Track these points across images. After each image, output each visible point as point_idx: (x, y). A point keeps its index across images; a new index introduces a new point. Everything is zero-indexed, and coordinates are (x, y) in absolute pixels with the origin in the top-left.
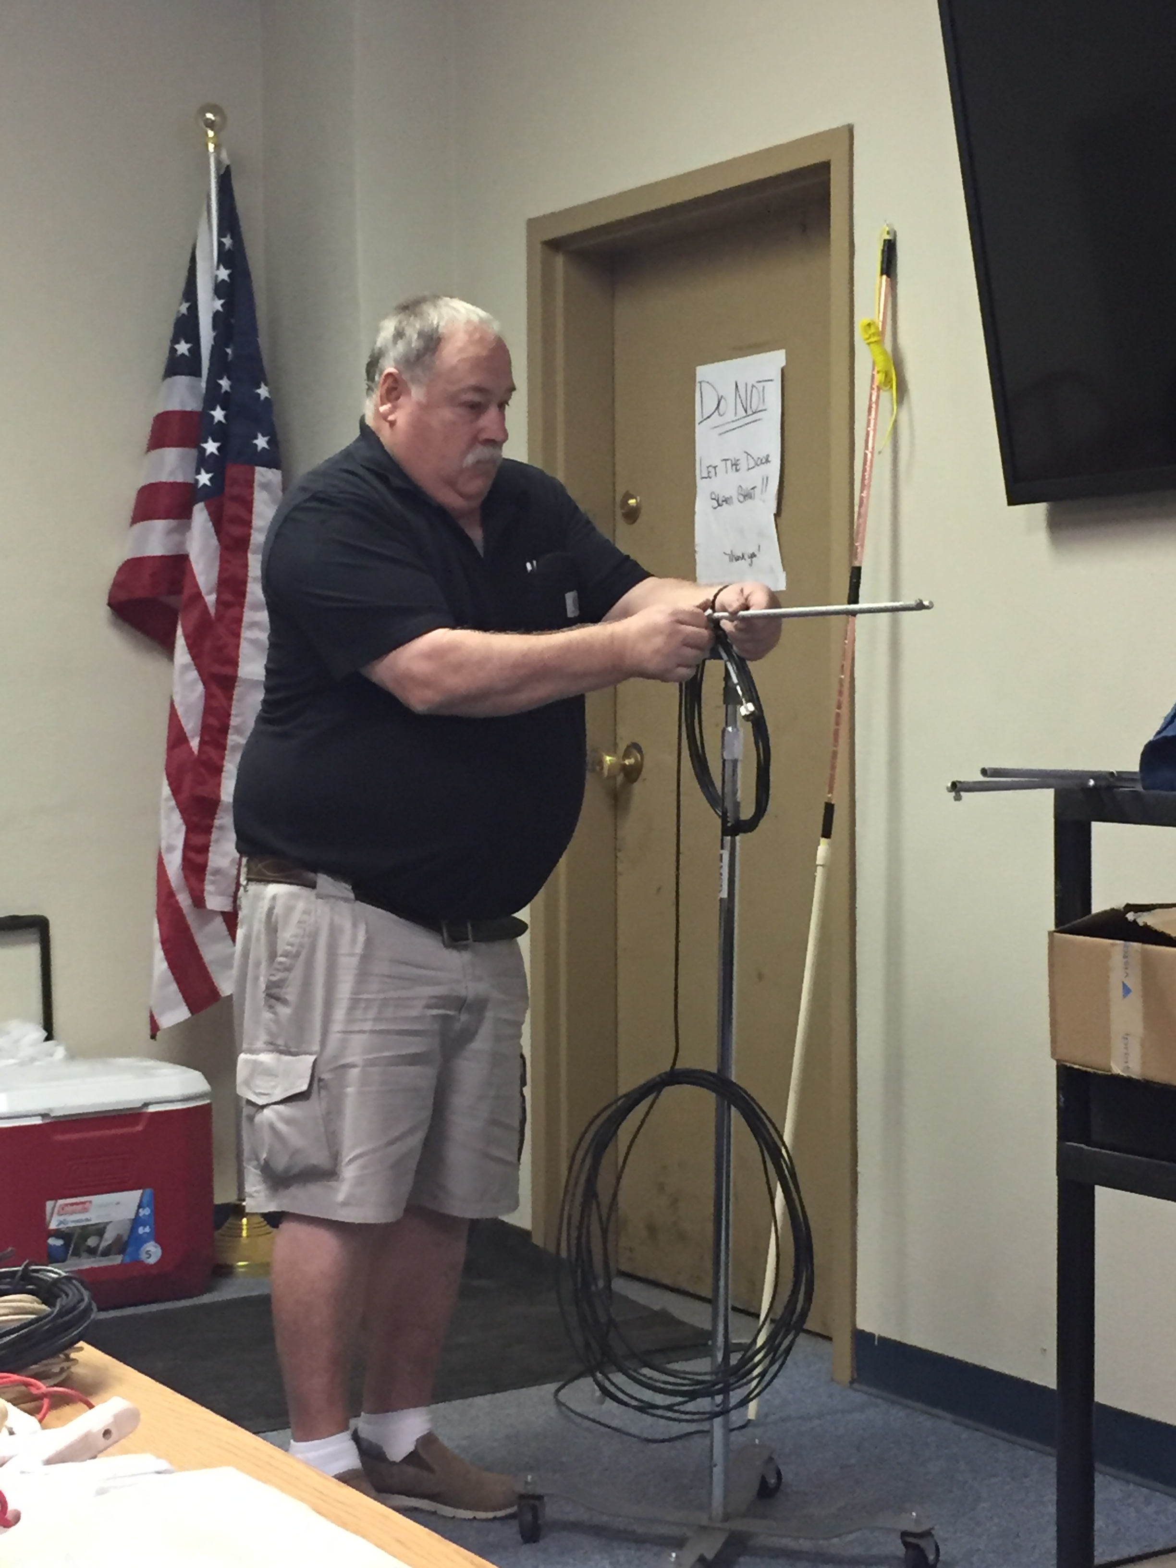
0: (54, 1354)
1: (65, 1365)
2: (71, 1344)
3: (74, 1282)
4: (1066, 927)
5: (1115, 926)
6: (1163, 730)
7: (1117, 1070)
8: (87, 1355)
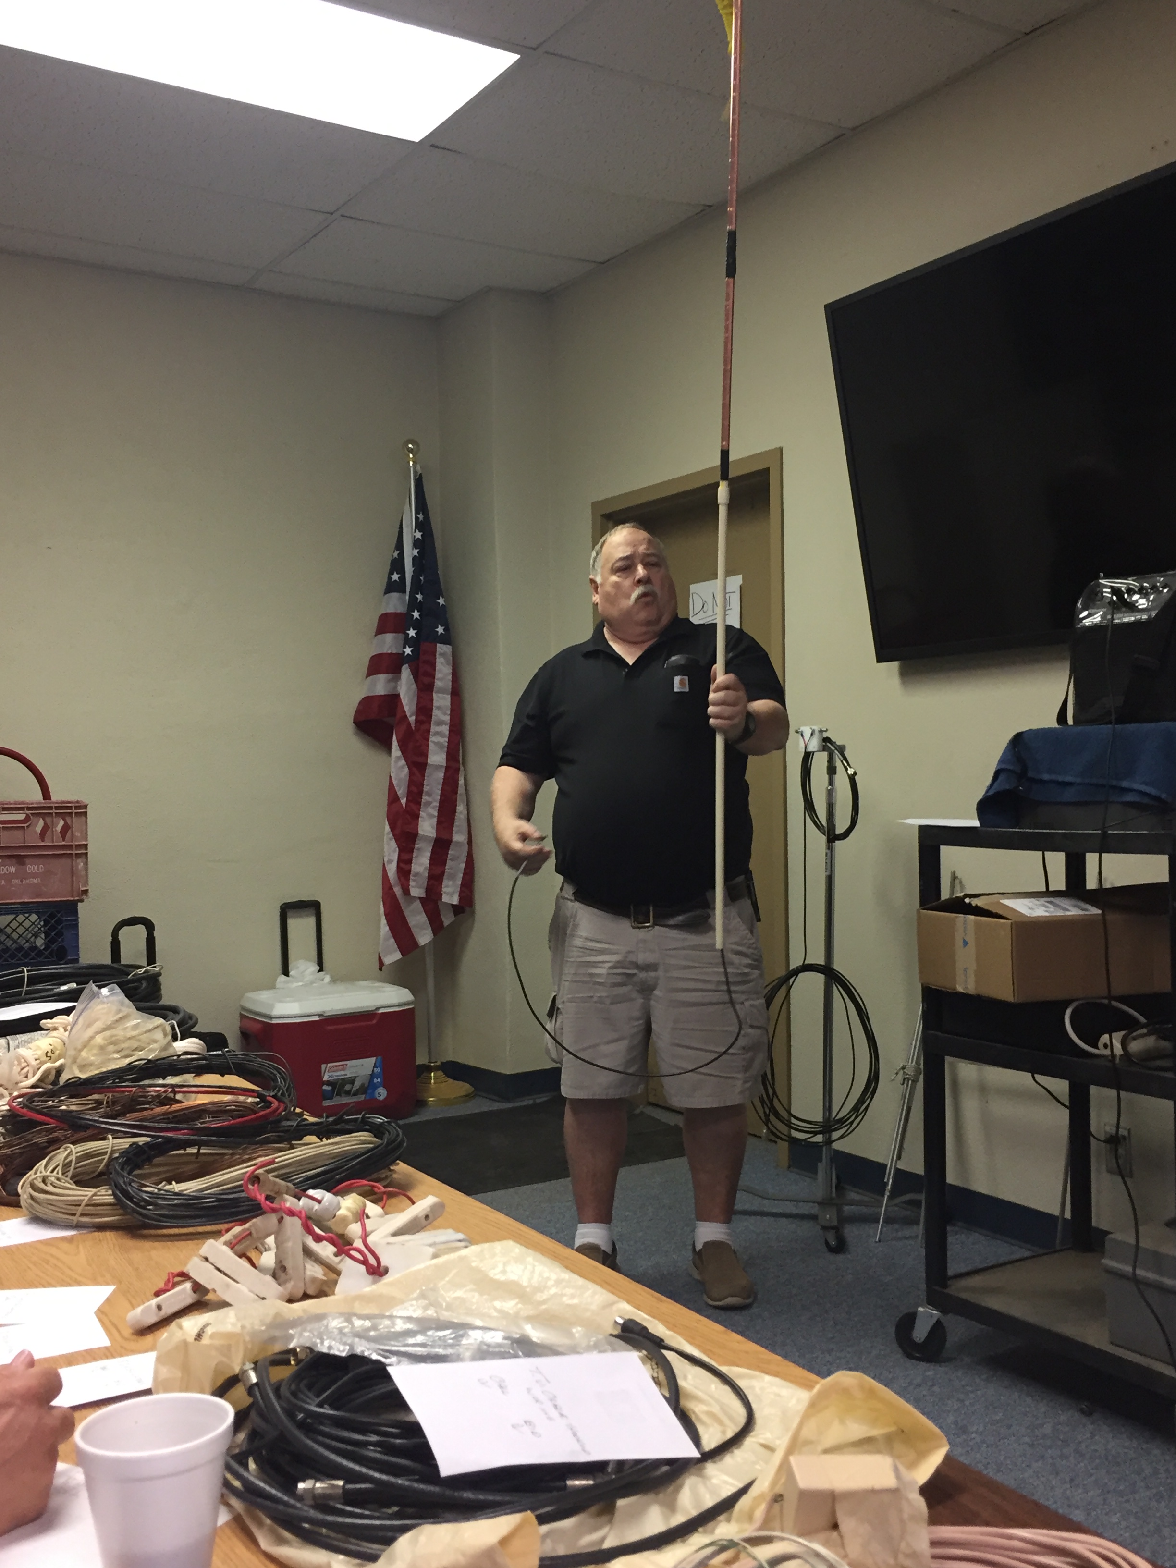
0: (384, 1168)
1: (389, 1173)
2: (393, 1162)
3: (394, 1124)
4: (928, 906)
5: (959, 906)
6: (987, 792)
7: (960, 989)
8: (402, 1168)
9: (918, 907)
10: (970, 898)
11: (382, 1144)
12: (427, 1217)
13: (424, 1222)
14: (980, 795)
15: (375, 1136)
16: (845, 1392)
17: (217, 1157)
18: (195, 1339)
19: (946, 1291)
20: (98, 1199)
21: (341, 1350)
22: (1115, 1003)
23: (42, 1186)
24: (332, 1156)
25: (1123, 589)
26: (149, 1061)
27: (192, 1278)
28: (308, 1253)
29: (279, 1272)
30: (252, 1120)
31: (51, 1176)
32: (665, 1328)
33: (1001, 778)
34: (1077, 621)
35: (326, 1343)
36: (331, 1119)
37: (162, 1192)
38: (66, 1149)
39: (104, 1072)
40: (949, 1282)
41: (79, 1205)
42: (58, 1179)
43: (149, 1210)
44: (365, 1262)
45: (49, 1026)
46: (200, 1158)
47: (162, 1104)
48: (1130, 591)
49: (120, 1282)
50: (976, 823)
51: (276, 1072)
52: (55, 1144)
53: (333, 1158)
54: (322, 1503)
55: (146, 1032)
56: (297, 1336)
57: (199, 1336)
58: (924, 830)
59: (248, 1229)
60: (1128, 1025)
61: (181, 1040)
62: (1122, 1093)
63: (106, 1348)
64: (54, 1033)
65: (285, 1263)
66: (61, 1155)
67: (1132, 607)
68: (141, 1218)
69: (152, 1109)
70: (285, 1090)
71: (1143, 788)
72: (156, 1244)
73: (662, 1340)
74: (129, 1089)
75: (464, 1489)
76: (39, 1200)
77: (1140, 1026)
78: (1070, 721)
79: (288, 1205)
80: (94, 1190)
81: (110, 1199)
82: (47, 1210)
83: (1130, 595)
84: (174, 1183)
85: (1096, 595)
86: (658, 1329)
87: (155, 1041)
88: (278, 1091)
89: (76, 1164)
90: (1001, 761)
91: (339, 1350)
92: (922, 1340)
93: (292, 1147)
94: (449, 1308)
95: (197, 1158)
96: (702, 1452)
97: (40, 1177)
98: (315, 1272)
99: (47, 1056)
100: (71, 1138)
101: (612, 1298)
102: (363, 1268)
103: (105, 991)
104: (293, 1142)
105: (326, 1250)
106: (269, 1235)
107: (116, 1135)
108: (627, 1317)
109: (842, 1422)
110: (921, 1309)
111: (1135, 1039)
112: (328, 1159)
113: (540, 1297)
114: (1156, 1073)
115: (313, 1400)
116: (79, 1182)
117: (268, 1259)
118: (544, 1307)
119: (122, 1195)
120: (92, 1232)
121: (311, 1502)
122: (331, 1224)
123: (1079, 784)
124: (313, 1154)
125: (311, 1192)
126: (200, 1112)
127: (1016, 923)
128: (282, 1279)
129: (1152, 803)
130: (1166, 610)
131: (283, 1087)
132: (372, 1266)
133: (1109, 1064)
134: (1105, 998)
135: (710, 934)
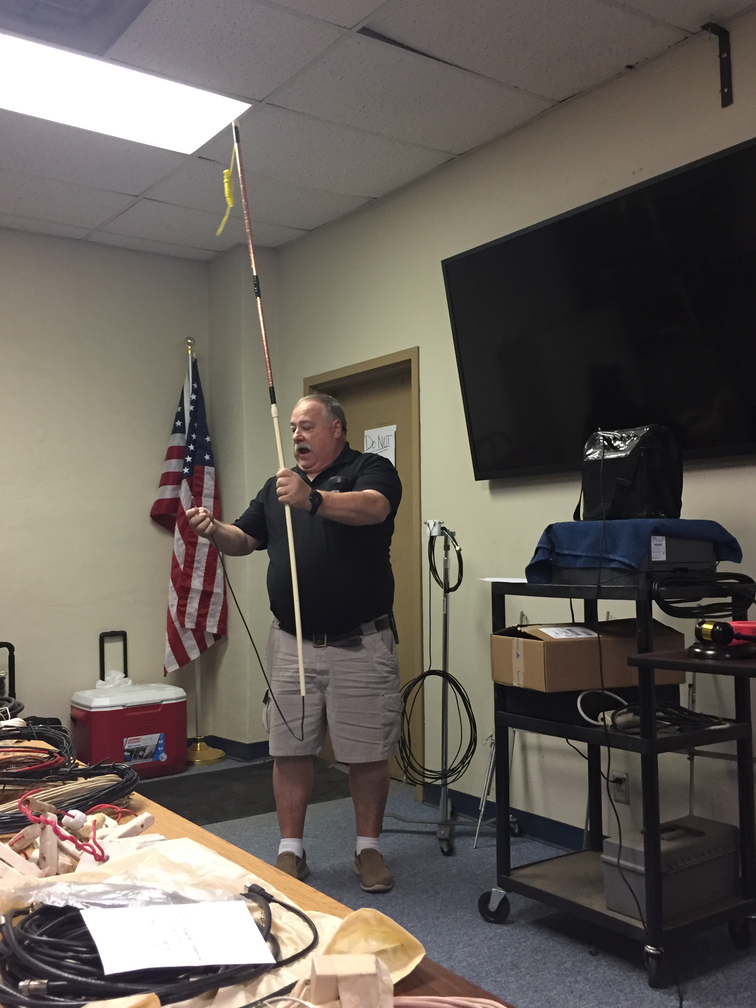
0: (124, 797)
1: (128, 800)
2: (130, 793)
3: (132, 769)
4: (496, 632)
5: (514, 632)
6: (531, 561)
7: (515, 684)
8: (136, 797)
9: (492, 633)
10: (521, 627)
11: (122, 782)
12: (142, 826)
13: (140, 829)
14: (527, 563)
15: (120, 777)
16: (366, 921)
19: (509, 877)
21: (60, 904)
22: (606, 692)
24: (89, 789)
25: (611, 437)
28: (61, 849)
29: (41, 862)
30: (39, 768)
32: (275, 889)
33: (540, 552)
34: (584, 457)
35: (52, 900)
36: (92, 767)
40: (512, 872)
44: (93, 853)
46: (5, 793)
48: (615, 439)
50: (525, 581)
51: (63, 738)
53: (89, 791)
54: (34, 994)
56: (34, 896)
58: (495, 585)
59: (22, 834)
60: (616, 706)
61: (10, 719)
62: (611, 749)
65: (45, 855)
67: (616, 449)
70: (68, 749)
71: (621, 559)
73: (272, 897)
75: (120, 982)
77: (622, 706)
78: (582, 519)
79: (49, 818)
83: (615, 442)
85: (596, 441)
86: (270, 890)
88: (64, 750)
90: (540, 543)
91: (58, 903)
92: (494, 910)
93: (65, 784)
94: (143, 879)
95: (3, 792)
96: (279, 960)
98: (65, 861)
101: (246, 872)
102: (92, 856)
104: (66, 782)
105: (69, 845)
106: (36, 837)
108: (253, 883)
109: (366, 940)
110: (493, 889)
111: (620, 715)
112: (86, 792)
113: (200, 872)
114: (632, 736)
115: (36, 932)
117: (35, 854)
118: (203, 878)
121: (28, 994)
122: (81, 831)
123: (585, 556)
124: (78, 788)
125: (71, 812)
126: (7, 763)
127: (547, 643)
128: (42, 866)
129: (627, 568)
130: (635, 451)
131: (66, 747)
132: (98, 856)
133: (603, 731)
134: (600, 689)
135: (363, 651)
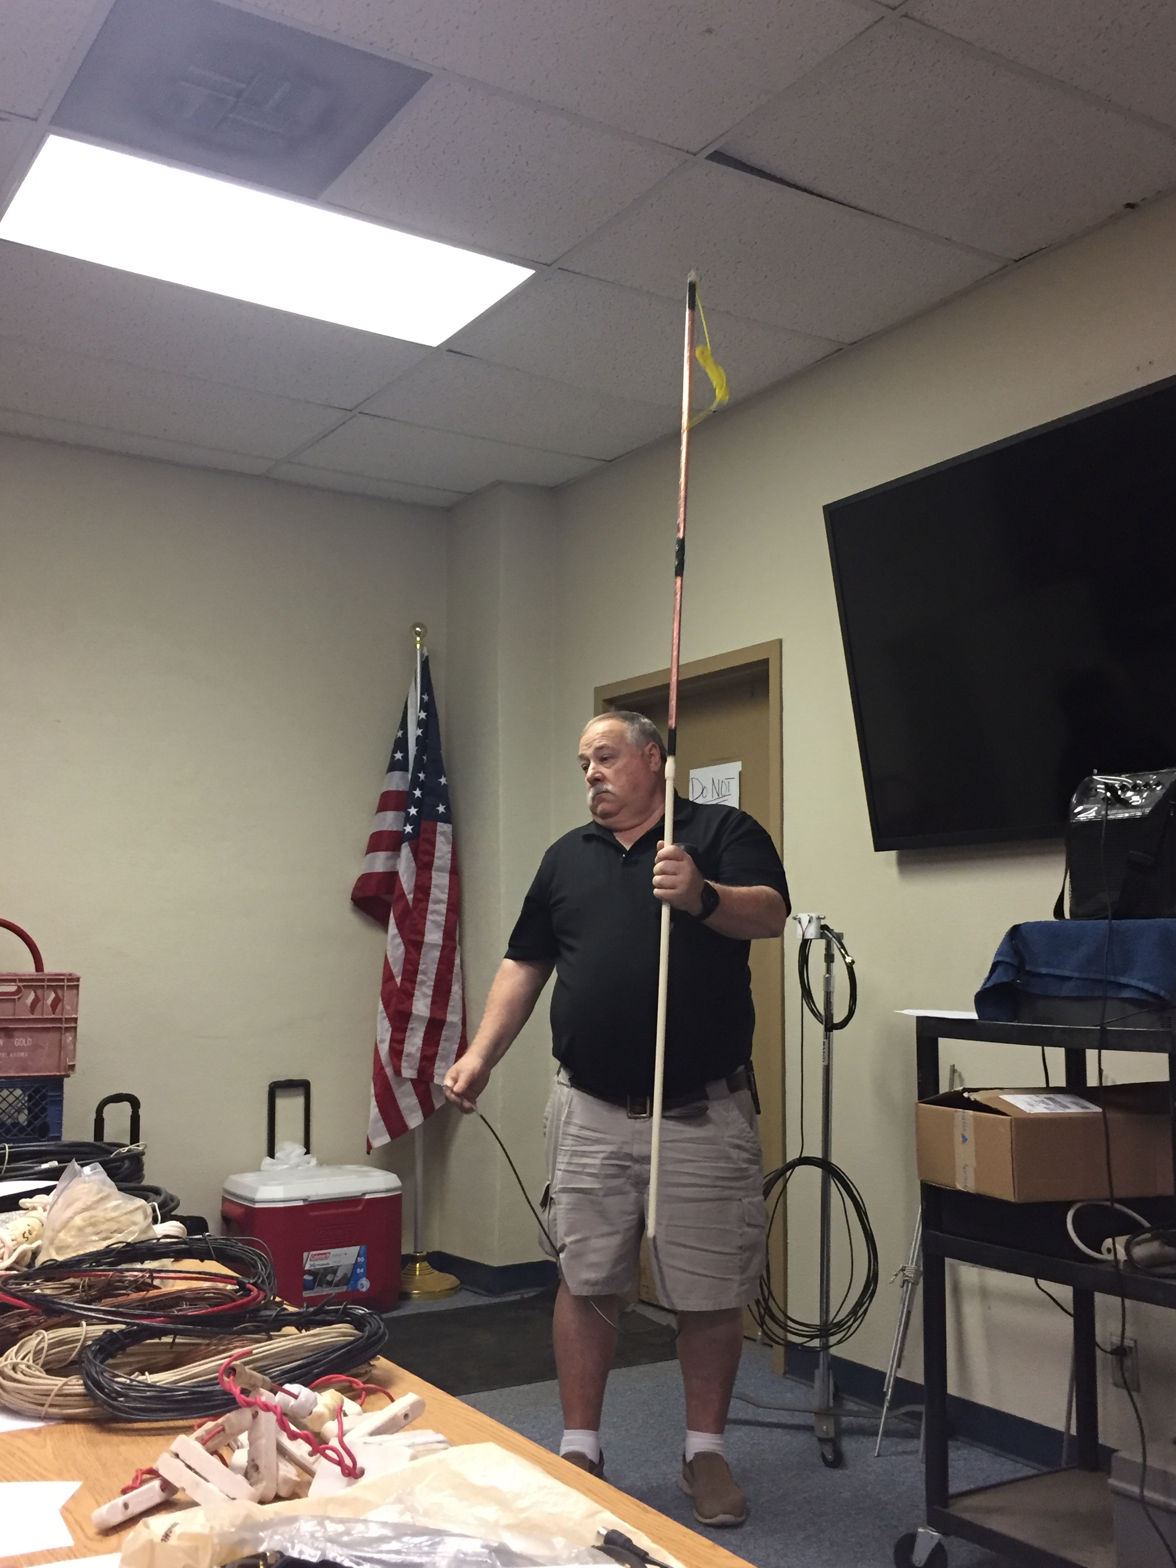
0: (365, 1362)
1: (369, 1368)
2: (373, 1357)
3: (376, 1316)
4: (926, 1100)
5: (957, 1100)
6: (985, 984)
7: (960, 1187)
8: (382, 1363)
9: (916, 1100)
10: (969, 1092)
11: (362, 1337)
12: (406, 1416)
13: (403, 1422)
14: (977, 988)
15: (356, 1329)
17: (191, 1348)
18: (162, 1540)
19: (946, 1510)
20: (68, 1390)
21: (313, 1556)
22: (1118, 1206)
23: (12, 1373)
24: (311, 1348)
25: (1116, 785)
26: (128, 1244)
27: (161, 1476)
28: (281, 1451)
29: (251, 1472)
30: (230, 1309)
31: (22, 1364)
32: (650, 1541)
33: (1000, 970)
34: (1071, 816)
35: (298, 1548)
36: (311, 1309)
37: (135, 1383)
38: (38, 1335)
39: (82, 1255)
40: (951, 1502)
41: (49, 1395)
42: (28, 1367)
43: (121, 1402)
44: (340, 1463)
45: (28, 1205)
46: (175, 1349)
47: (138, 1289)
48: (1124, 788)
49: (87, 1479)
50: (974, 1016)
51: (256, 1259)
52: (26, 1329)
53: (312, 1351)
55: (126, 1214)
56: (267, 1540)
57: (166, 1536)
58: (922, 1021)
59: (222, 1425)
60: (1131, 1229)
61: (162, 1222)
62: (1128, 1302)
63: (70, 1548)
64: (32, 1213)
65: (258, 1462)
66: (32, 1342)
67: (1126, 804)
68: (110, 1410)
69: (128, 1295)
70: (265, 1277)
71: (1141, 984)
72: (126, 1439)
73: (646, 1554)
74: (108, 1273)
76: (8, 1389)
77: (1144, 1230)
78: (1067, 915)
79: (263, 1399)
80: (64, 1380)
81: (81, 1389)
82: (15, 1399)
83: (1124, 792)
84: (147, 1373)
85: (1091, 790)
86: (642, 1541)
87: (135, 1224)
88: (259, 1278)
89: (47, 1351)
90: (998, 954)
91: (310, 1556)
92: (921, 1565)
93: (270, 1338)
94: (426, 1514)
95: (171, 1348)
97: (10, 1364)
98: (289, 1472)
99: (24, 1237)
100: (44, 1324)
101: (595, 1506)
102: (338, 1468)
103: (87, 1170)
104: (272, 1333)
105: (300, 1449)
106: (241, 1431)
107: (90, 1321)
108: (611, 1528)
110: (920, 1530)
111: (1139, 1243)
112: (307, 1352)
113: (520, 1504)
114: (1161, 1280)
116: (51, 1370)
117: (240, 1457)
118: (525, 1515)
119: (93, 1384)
120: (59, 1424)
122: (306, 1421)
123: (1077, 979)
124: (291, 1346)
125: (287, 1387)
126: (178, 1298)
127: (1016, 1119)
128: (254, 1479)
129: (1150, 999)
130: (1160, 807)
131: (263, 1273)
132: (347, 1467)
133: (1112, 1270)
134: (1108, 1200)
135: (710, 1126)
